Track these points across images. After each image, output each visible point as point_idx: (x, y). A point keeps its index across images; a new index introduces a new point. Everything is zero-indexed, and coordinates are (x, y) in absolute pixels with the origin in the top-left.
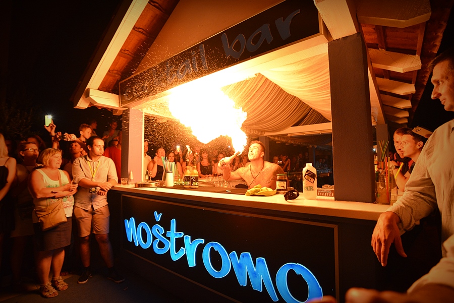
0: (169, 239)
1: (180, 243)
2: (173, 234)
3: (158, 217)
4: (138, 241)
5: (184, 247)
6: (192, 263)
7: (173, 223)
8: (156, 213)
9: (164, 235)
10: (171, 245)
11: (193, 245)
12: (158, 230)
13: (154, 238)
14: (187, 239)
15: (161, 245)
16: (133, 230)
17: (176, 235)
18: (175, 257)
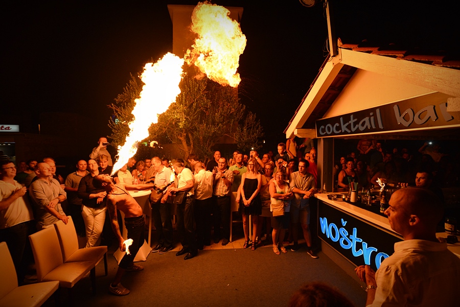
0: (351, 240)
1: (359, 246)
2: (355, 238)
3: (344, 223)
4: (329, 234)
5: (362, 249)
6: (368, 261)
7: (355, 230)
8: (342, 220)
9: (348, 237)
10: (353, 245)
11: (369, 250)
12: (344, 232)
13: (341, 237)
14: (365, 245)
15: (345, 243)
16: (325, 226)
17: (357, 239)
18: (356, 254)
